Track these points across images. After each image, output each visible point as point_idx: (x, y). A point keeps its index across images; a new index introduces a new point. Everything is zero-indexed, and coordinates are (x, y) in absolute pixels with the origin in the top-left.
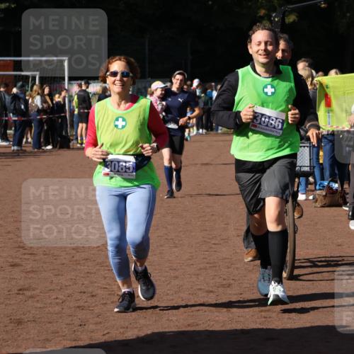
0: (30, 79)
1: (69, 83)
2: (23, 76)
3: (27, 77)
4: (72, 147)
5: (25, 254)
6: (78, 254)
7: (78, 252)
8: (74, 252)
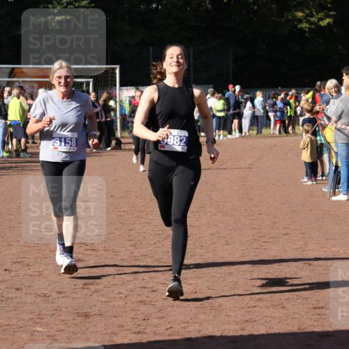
0: (84, 86)
1: (120, 89)
2: (78, 82)
3: (82, 83)
4: (123, 148)
5: (87, 250)
6: (137, 250)
7: (136, 248)
8: (133, 248)
